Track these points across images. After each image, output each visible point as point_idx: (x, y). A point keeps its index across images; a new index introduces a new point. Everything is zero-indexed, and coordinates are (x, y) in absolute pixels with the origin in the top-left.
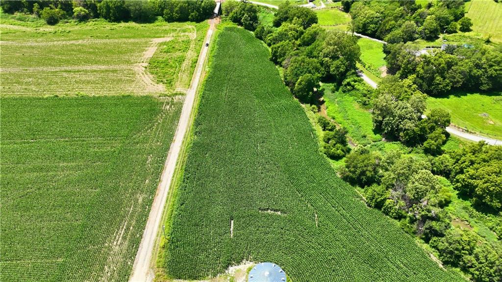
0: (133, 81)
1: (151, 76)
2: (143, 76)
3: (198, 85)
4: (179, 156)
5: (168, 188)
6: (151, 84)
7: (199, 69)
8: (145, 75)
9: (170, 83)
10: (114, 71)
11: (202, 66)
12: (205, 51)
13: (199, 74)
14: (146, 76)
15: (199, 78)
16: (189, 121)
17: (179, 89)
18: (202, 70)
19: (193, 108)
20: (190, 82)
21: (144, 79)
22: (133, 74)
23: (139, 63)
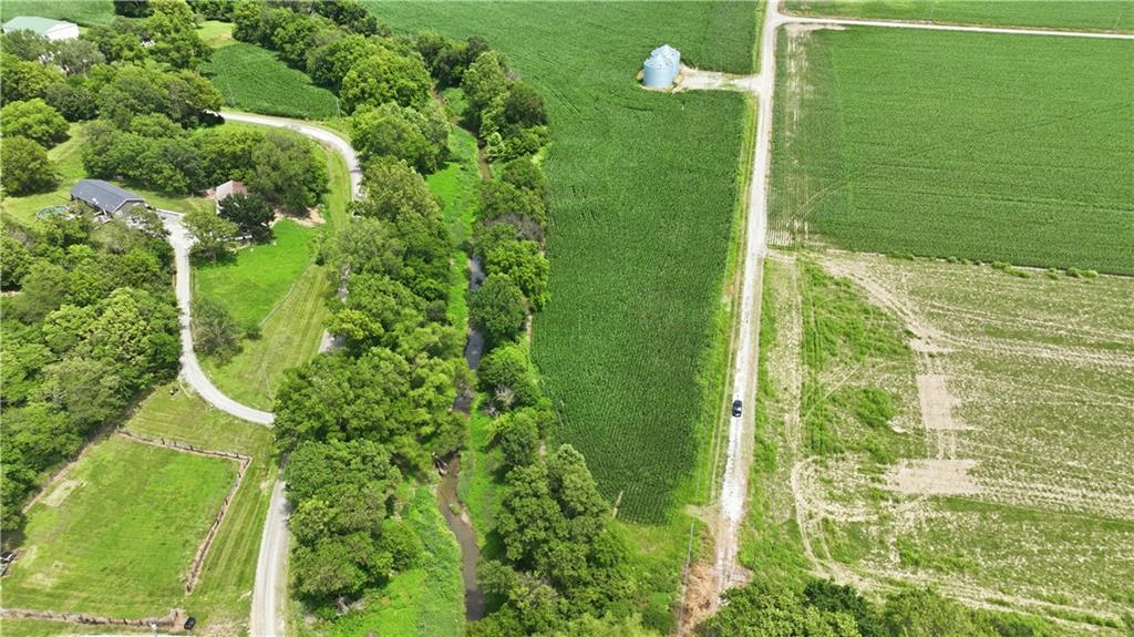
0: (911, 293)
1: (872, 302)
2: (899, 305)
3: (743, 262)
4: (753, 160)
5: (759, 136)
6: (862, 279)
7: (749, 308)
8: (893, 307)
9: (816, 278)
11: (743, 317)
12: (741, 389)
13: (748, 293)
14: (889, 304)
15: (746, 283)
16: (748, 198)
17: (787, 260)
18: (740, 304)
19: (746, 218)
20: (766, 273)
21: (889, 296)
22: (931, 314)
23: (941, 355)
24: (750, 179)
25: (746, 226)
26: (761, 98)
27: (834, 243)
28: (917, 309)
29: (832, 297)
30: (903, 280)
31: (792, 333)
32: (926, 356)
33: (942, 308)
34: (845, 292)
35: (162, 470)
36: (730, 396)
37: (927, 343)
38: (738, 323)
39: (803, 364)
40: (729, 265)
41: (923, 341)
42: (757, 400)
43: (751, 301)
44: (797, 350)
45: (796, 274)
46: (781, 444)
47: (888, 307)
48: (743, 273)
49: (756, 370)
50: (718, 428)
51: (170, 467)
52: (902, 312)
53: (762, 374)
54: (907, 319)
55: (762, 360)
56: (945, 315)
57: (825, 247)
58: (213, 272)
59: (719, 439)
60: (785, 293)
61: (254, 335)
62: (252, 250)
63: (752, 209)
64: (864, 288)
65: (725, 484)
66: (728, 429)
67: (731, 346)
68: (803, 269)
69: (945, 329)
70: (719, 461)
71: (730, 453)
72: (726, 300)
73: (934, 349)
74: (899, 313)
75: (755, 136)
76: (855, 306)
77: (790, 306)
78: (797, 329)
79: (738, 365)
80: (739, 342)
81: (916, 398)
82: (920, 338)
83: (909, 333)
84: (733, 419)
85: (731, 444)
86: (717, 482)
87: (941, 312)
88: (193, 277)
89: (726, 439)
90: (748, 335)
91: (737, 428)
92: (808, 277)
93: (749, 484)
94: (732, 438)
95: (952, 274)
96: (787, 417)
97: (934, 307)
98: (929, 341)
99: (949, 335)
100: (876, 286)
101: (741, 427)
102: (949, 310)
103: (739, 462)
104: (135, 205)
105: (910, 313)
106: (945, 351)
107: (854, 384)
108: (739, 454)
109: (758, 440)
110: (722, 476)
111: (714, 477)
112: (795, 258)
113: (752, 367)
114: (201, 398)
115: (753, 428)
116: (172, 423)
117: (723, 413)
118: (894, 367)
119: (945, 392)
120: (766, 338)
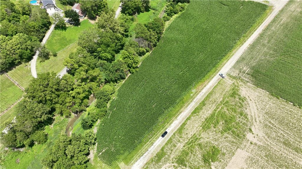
0: (266, 113)
1: (247, 111)
2: (257, 116)
3: (212, 78)
4: (250, 36)
5: (261, 26)
6: (251, 100)
7: (200, 97)
8: (254, 117)
9: (234, 93)
10: (287, 144)
11: (194, 100)
12: (172, 128)
13: (204, 91)
14: (253, 114)
15: (207, 86)
16: (235, 52)
17: (229, 82)
18: (198, 94)
19: (228, 60)
20: (217, 85)
21: (256, 111)
22: (266, 125)
23: (256, 144)
24: (243, 44)
25: (226, 63)
26: (274, 10)
27: (252, 81)
28: (262, 121)
29: (233, 103)
30: (267, 106)
31: (206, 113)
32: (250, 142)
33: (273, 124)
34: (240, 103)
35: (8, 89)
36: (167, 128)
37: (254, 137)
38: (192, 101)
39: (201, 126)
40: (206, 77)
41: (253, 135)
42: (174, 134)
43: (203, 94)
44: (204, 120)
45: (228, 89)
46: (169, 154)
47: (251, 116)
48: (209, 82)
49: (183, 122)
50: (153, 138)
51: (10, 88)
52: (255, 120)
53: (184, 124)
54: (255, 124)
55: (188, 119)
56: (272, 128)
57: (248, 82)
58: (59, 32)
59: (150, 143)
60: (217, 95)
61: (55, 55)
62: (72, 27)
63: (233, 57)
64: (248, 104)
65: (139, 160)
66: (156, 141)
67: (182, 110)
68: (233, 88)
69: (267, 134)
70: (144, 151)
71: (149, 150)
72: (194, 91)
73: (255, 141)
74: (254, 120)
75: (259, 26)
76: (239, 111)
77: (215, 101)
78: (210, 112)
79: (178, 118)
80: (186, 109)
81: (230, 158)
82: (253, 134)
83: (250, 130)
84: (161, 137)
85: (152, 147)
86: (137, 158)
87: (271, 126)
88: (53, 31)
89: (152, 144)
90: (191, 107)
91: (159, 142)
92: (231, 92)
93: (146, 164)
94: (154, 145)
95: (290, 111)
96: (179, 144)
97: (270, 122)
98: (256, 136)
99: (266, 137)
100: (254, 105)
101: (160, 141)
102: (275, 126)
103: (150, 155)
104: (51, 5)
105: (258, 121)
106: (259, 143)
107: (212, 142)
108: (152, 151)
109: (162, 149)
110: (140, 157)
111: (138, 156)
112: (233, 82)
113: (182, 120)
114: (30, 70)
115: (164, 144)
116: (19, 75)
117: (159, 134)
118: (233, 142)
119: (243, 160)
120: (196, 111)
